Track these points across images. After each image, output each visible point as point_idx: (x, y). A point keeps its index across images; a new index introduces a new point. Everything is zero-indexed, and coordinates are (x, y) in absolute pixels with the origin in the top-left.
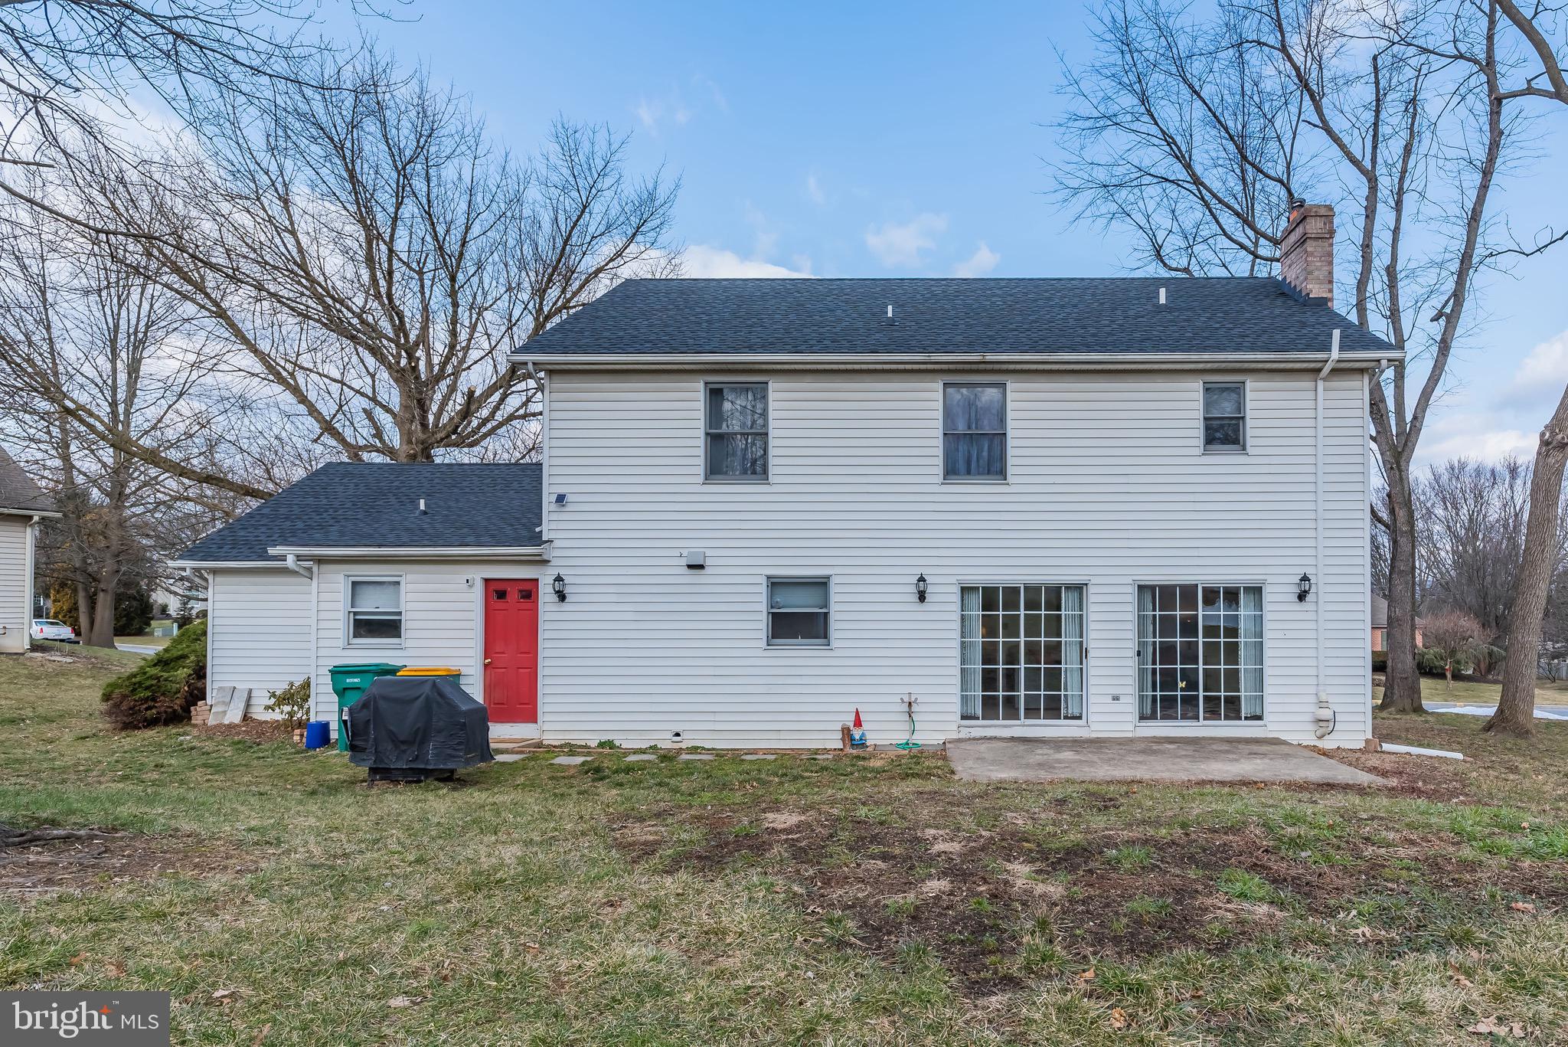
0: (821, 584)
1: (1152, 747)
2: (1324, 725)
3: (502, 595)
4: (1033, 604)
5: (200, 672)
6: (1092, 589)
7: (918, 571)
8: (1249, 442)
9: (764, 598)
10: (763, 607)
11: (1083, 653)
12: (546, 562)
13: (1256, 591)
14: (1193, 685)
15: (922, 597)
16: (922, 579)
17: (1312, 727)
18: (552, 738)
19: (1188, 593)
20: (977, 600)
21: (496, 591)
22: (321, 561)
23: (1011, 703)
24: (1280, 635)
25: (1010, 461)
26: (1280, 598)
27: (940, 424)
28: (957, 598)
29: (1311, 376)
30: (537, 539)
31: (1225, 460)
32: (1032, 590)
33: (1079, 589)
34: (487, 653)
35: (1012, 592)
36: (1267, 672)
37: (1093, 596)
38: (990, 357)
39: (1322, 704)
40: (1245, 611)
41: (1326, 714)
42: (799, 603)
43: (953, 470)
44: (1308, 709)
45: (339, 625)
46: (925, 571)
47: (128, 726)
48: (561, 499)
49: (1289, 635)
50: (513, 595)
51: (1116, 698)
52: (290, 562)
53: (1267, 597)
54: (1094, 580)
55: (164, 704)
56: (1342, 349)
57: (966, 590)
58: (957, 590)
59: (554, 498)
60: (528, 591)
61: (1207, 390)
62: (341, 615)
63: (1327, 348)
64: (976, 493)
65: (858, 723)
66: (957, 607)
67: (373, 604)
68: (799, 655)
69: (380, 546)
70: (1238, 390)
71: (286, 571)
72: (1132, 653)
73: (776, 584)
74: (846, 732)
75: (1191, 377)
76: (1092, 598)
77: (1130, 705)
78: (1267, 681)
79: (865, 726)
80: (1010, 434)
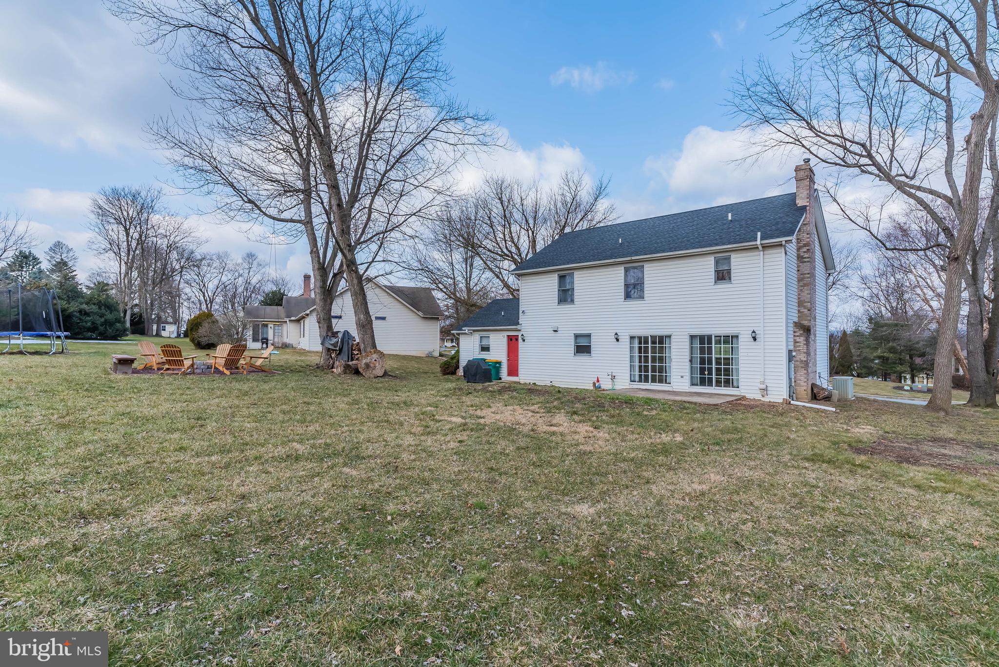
0: (589, 336)
1: (697, 394)
2: (766, 392)
3: (511, 340)
4: (654, 342)
5: (458, 361)
6: (673, 337)
7: (615, 331)
8: (733, 278)
9: (573, 340)
10: (573, 343)
11: (671, 360)
12: (520, 330)
13: (736, 337)
14: (711, 373)
15: (618, 340)
16: (617, 334)
17: (759, 392)
18: (522, 382)
19: (710, 337)
20: (636, 341)
21: (510, 338)
22: (474, 331)
23: (646, 377)
24: (745, 354)
25: (646, 292)
26: (746, 340)
27: (623, 281)
28: (628, 340)
30: (518, 324)
31: (723, 286)
32: (654, 338)
33: (669, 337)
34: (508, 356)
35: (646, 338)
36: (741, 369)
37: (674, 339)
38: (633, 258)
39: (761, 383)
40: (733, 344)
41: (762, 387)
42: (583, 342)
43: (627, 297)
44: (757, 384)
45: (477, 348)
46: (617, 331)
47: (444, 374)
48: (523, 312)
49: (750, 354)
50: (514, 340)
51: (682, 377)
52: (466, 331)
53: (740, 340)
54: (674, 334)
55: (451, 369)
56: (762, 239)
57: (632, 338)
58: (628, 337)
60: (516, 338)
61: (715, 260)
62: (478, 345)
63: (757, 240)
64: (634, 304)
65: (598, 381)
66: (628, 343)
67: (484, 343)
68: (583, 359)
69: (486, 327)
70: (728, 259)
71: (465, 334)
72: (688, 360)
73: (577, 336)
74: (594, 384)
75: (709, 256)
77: (687, 380)
78: (741, 372)
79: (600, 382)
80: (645, 283)
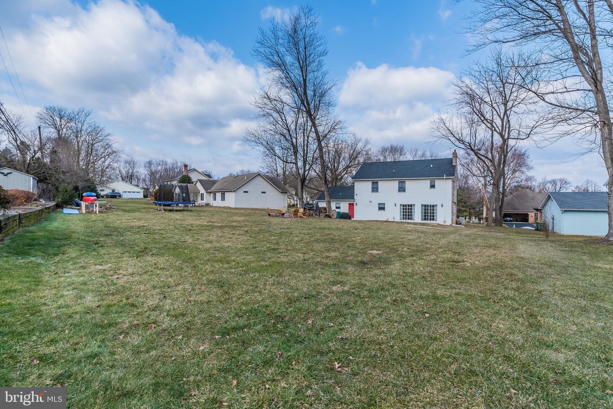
0: (384, 204)
1: (424, 224)
2: (445, 222)
4: (409, 207)
7: (395, 203)
8: (436, 187)
10: (378, 207)
11: (415, 212)
12: (355, 201)
13: (436, 206)
14: (428, 217)
15: (396, 206)
17: (443, 222)
19: (428, 205)
21: (350, 204)
23: (406, 218)
24: (439, 211)
25: (406, 190)
27: (398, 186)
30: (354, 198)
31: (433, 190)
32: (409, 205)
33: (414, 205)
34: (349, 210)
35: (406, 205)
36: (438, 215)
37: (416, 206)
40: (435, 208)
41: (445, 220)
42: (382, 206)
43: (399, 191)
44: (442, 220)
45: (335, 208)
48: (357, 194)
49: (441, 211)
51: (418, 218)
53: (438, 206)
54: (416, 204)
56: (446, 177)
57: (401, 205)
60: (353, 204)
61: (430, 182)
63: (444, 177)
64: (402, 194)
65: (388, 219)
66: (400, 207)
67: (338, 205)
68: (382, 212)
70: (434, 181)
72: (420, 213)
73: (379, 204)
75: (428, 180)
77: (420, 219)
80: (406, 187)
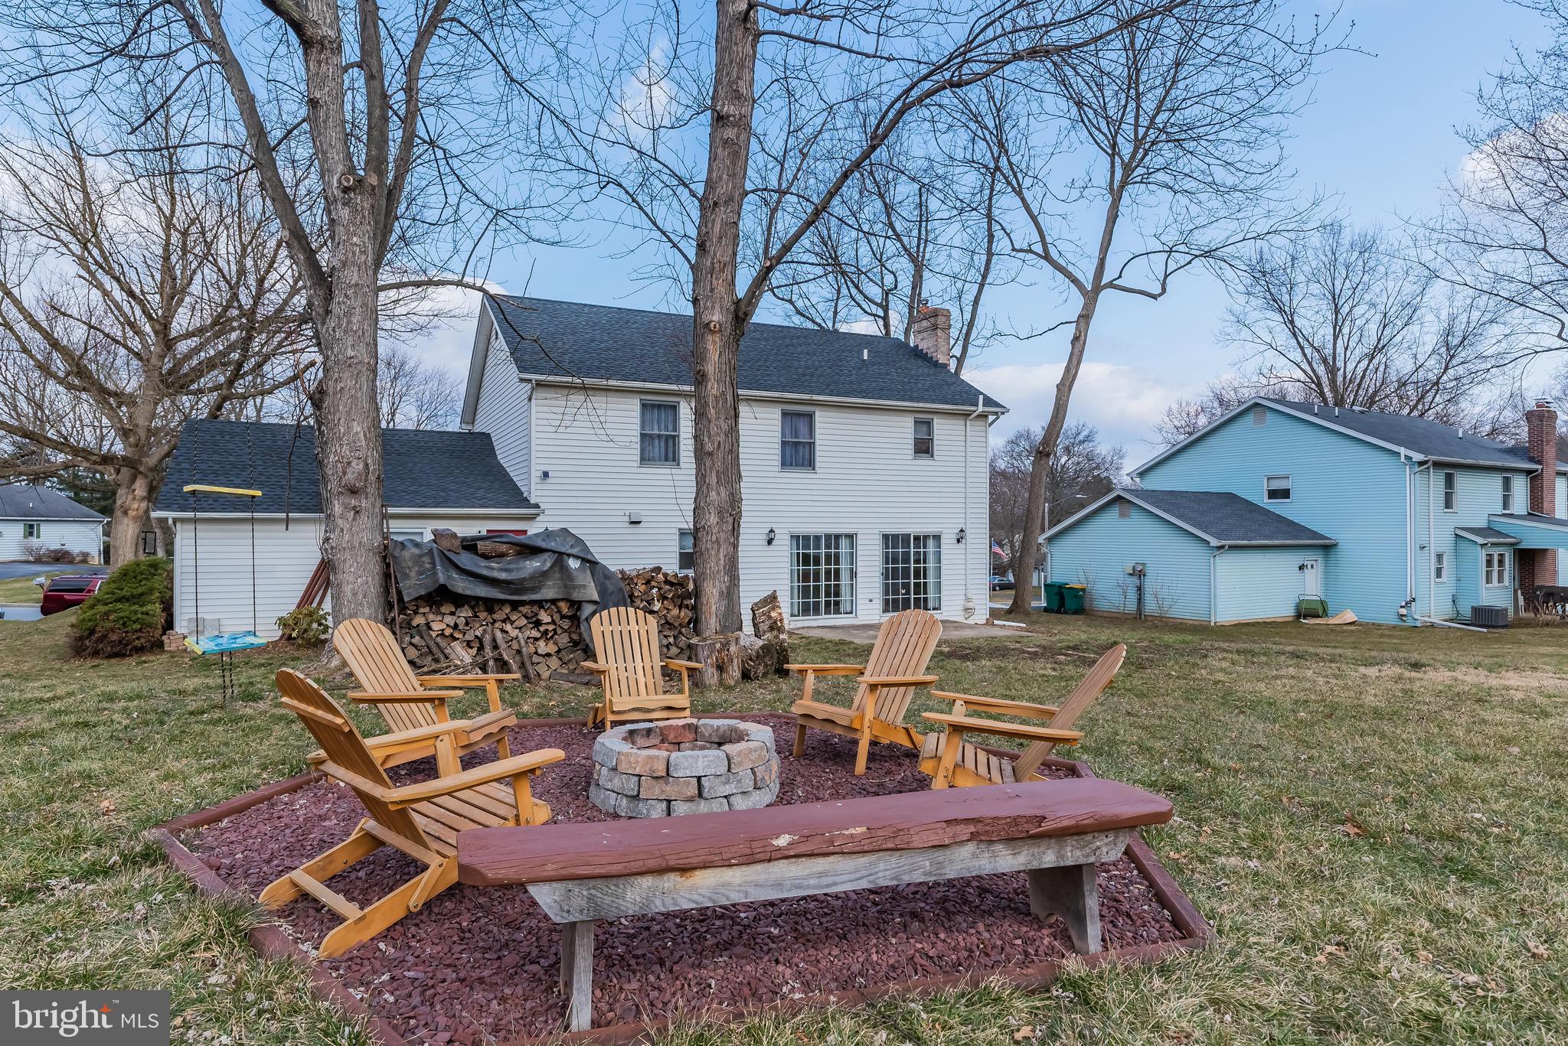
2: (969, 611)
4: (827, 546)
6: (859, 537)
7: (770, 526)
8: (936, 453)
9: (676, 543)
10: (676, 549)
11: (853, 574)
12: (534, 519)
13: (937, 538)
14: (908, 592)
15: (770, 542)
16: (772, 531)
17: (962, 613)
19: (906, 538)
20: (799, 543)
23: (816, 606)
24: (949, 562)
25: (818, 459)
26: (949, 541)
27: (779, 434)
28: (788, 542)
29: (963, 418)
30: (526, 502)
31: (924, 462)
32: (828, 537)
33: (851, 537)
35: (817, 538)
36: (943, 583)
38: (815, 397)
39: (968, 600)
40: (931, 548)
41: (970, 605)
43: (784, 462)
44: (961, 602)
46: (774, 526)
48: (546, 475)
49: (953, 562)
51: (871, 601)
53: (943, 541)
54: (860, 531)
56: (984, 405)
57: (794, 538)
58: (790, 537)
59: (540, 474)
61: (915, 422)
63: (977, 405)
64: (798, 477)
66: (789, 548)
69: (421, 507)
70: (930, 424)
72: (879, 574)
73: (683, 534)
75: (908, 415)
76: (859, 542)
77: (878, 604)
78: (943, 588)
80: (818, 442)
